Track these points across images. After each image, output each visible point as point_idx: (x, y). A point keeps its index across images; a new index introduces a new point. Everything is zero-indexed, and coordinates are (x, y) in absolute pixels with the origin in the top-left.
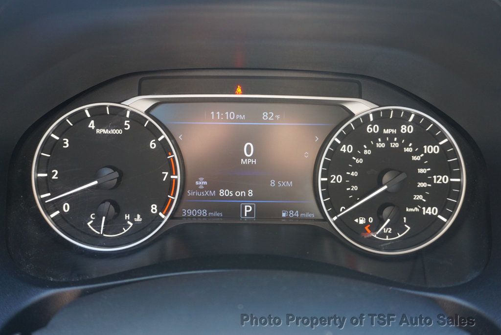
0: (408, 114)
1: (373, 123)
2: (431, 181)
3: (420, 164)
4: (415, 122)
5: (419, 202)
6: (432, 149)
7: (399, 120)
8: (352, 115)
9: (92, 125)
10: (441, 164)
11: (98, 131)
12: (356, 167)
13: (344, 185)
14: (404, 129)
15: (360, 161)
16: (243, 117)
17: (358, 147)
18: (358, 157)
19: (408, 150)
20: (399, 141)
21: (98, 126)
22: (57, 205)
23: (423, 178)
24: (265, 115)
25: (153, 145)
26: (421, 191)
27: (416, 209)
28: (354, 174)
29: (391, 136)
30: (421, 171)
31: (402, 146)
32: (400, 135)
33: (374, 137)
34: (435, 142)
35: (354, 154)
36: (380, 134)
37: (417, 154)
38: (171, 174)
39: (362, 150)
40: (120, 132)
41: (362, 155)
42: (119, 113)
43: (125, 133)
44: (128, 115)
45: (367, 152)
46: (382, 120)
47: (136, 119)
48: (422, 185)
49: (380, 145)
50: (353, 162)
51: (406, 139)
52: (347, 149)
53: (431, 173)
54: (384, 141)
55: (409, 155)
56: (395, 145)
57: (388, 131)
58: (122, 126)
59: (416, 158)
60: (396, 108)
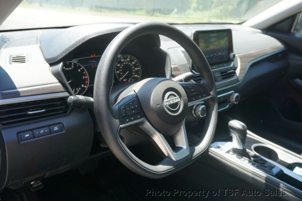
0: (128, 56)
1: (122, 59)
2: (135, 70)
4: (130, 58)
6: (134, 63)
7: (127, 58)
9: (64, 68)
10: (135, 66)
11: (66, 69)
12: (121, 69)
13: (120, 73)
14: (128, 59)
15: (121, 67)
16: (96, 61)
17: (121, 65)
19: (129, 64)
20: (128, 62)
25: (79, 70)
26: (134, 72)
28: (121, 70)
29: (126, 61)
30: (133, 68)
31: (129, 63)
32: (127, 61)
33: (123, 62)
34: (134, 61)
36: (124, 61)
37: (131, 64)
38: (85, 76)
40: (71, 69)
41: (121, 66)
42: (71, 64)
43: (73, 69)
44: (73, 64)
45: (122, 65)
46: (124, 58)
47: (75, 64)
48: (133, 71)
49: (124, 63)
50: (120, 68)
51: (128, 61)
52: (119, 65)
53: (135, 68)
54: (125, 62)
55: (130, 65)
56: (127, 63)
57: (125, 60)
58: (71, 67)
59: (131, 65)
60: (126, 55)
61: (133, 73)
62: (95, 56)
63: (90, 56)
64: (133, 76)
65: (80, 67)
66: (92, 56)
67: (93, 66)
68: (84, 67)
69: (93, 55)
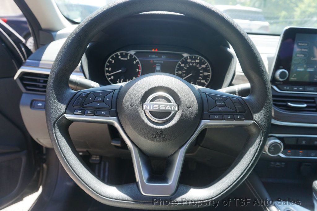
0: (198, 57)
1: (189, 59)
2: (203, 74)
3: (201, 70)
4: (199, 59)
5: (200, 79)
6: (204, 66)
8: (183, 57)
9: (120, 57)
10: (205, 70)
12: (185, 70)
13: (182, 74)
14: (197, 61)
15: (186, 68)
16: (157, 57)
18: (185, 67)
19: (198, 66)
20: (196, 64)
21: (121, 57)
22: (110, 76)
23: (201, 73)
24: (163, 57)
25: (135, 62)
26: (201, 76)
27: (199, 81)
28: (184, 71)
29: (194, 63)
30: (201, 71)
32: (196, 63)
33: (189, 63)
34: (204, 64)
35: (185, 66)
36: (191, 62)
37: (199, 67)
38: (139, 69)
39: (186, 65)
40: (126, 59)
41: (186, 67)
42: (127, 54)
43: (128, 59)
44: (129, 55)
45: (188, 66)
46: (191, 58)
47: (131, 56)
48: (201, 75)
49: (191, 65)
50: (184, 68)
51: (197, 63)
52: (183, 65)
53: (203, 72)
54: (192, 64)
55: (198, 67)
56: (194, 65)
57: (193, 61)
58: (127, 58)
59: (200, 68)
60: (195, 55)
61: (200, 78)
62: (156, 51)
63: (152, 50)
64: (198, 81)
65: (135, 59)
66: (153, 50)
67: (152, 61)
68: (139, 60)
69: (155, 50)
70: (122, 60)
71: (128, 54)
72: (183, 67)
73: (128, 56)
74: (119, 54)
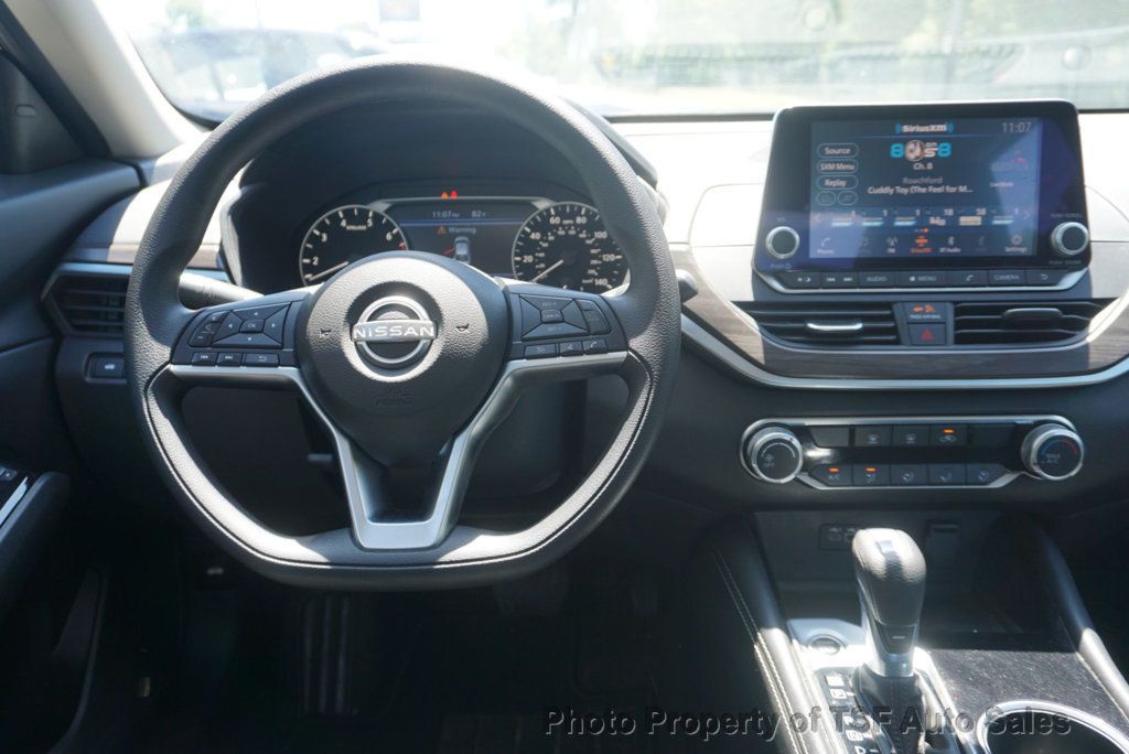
0: (580, 208)
1: (555, 216)
2: (601, 259)
3: (593, 246)
4: (587, 214)
5: (593, 276)
6: (601, 235)
7: (574, 214)
8: (537, 209)
9: (344, 223)
10: (607, 246)
11: (349, 228)
12: (543, 250)
13: (534, 263)
14: (579, 220)
15: (545, 245)
16: (456, 215)
17: (544, 234)
18: (544, 242)
19: (583, 235)
20: (576, 229)
21: (348, 223)
23: (595, 257)
24: (474, 214)
25: (389, 237)
26: (594, 267)
27: (591, 281)
28: (542, 255)
29: (570, 226)
30: (593, 251)
31: (578, 233)
32: (576, 225)
33: (556, 227)
34: (602, 229)
35: (541, 239)
36: (561, 225)
37: (588, 238)
39: (547, 236)
40: (363, 228)
41: (547, 241)
42: (363, 215)
43: (368, 229)
44: (371, 214)
45: (551, 238)
46: (561, 213)
47: (377, 217)
48: (594, 262)
49: (561, 232)
50: (541, 246)
51: (580, 228)
52: (535, 236)
53: (601, 253)
54: (563, 229)
55: (583, 239)
56: (572, 232)
57: (566, 222)
58: (366, 223)
59: (589, 242)
60: (570, 203)
61: (592, 272)
62: (454, 197)
63: (440, 195)
64: (584, 281)
65: (390, 227)
66: (445, 196)
67: (442, 229)
68: (403, 229)
69: (449, 195)
70: (351, 231)
71: (368, 211)
72: (536, 242)
73: (368, 218)
74: (341, 215)
